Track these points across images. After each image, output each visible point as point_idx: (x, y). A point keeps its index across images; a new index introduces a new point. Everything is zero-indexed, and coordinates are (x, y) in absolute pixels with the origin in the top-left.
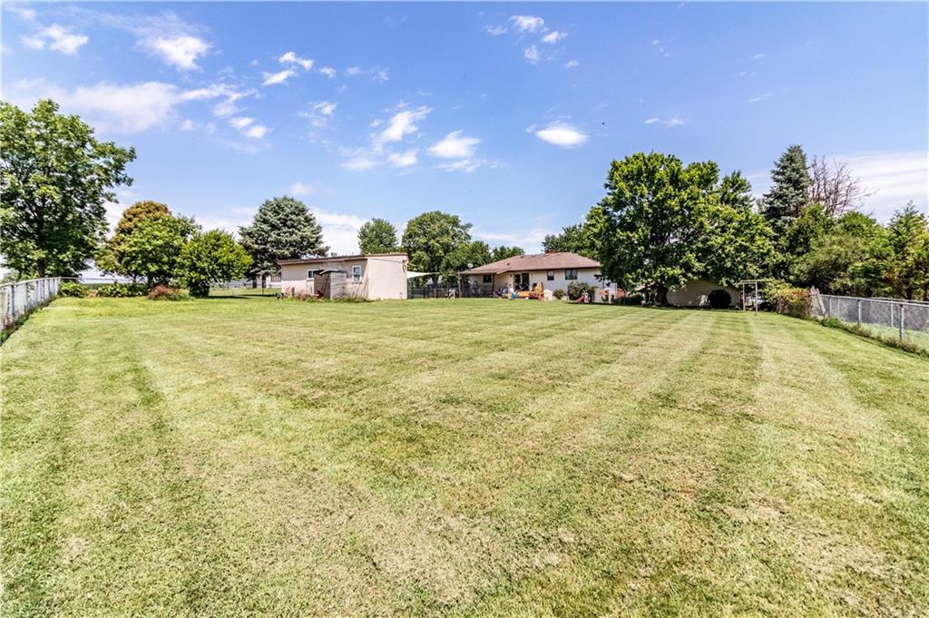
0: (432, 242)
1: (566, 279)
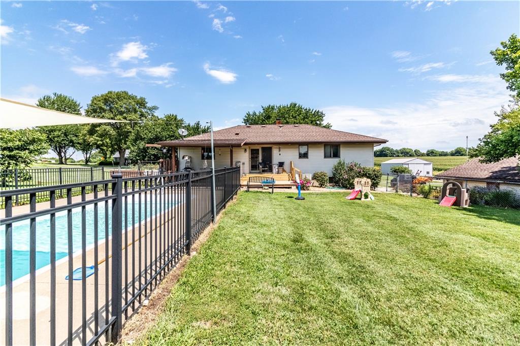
1: (325, 157)
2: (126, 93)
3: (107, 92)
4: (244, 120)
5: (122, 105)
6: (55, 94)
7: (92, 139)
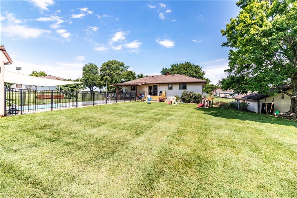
0: (112, 72)
1: (180, 89)
2: (115, 61)
3: (108, 61)
4: (161, 72)
5: (114, 66)
6: (89, 63)
7: (102, 82)
